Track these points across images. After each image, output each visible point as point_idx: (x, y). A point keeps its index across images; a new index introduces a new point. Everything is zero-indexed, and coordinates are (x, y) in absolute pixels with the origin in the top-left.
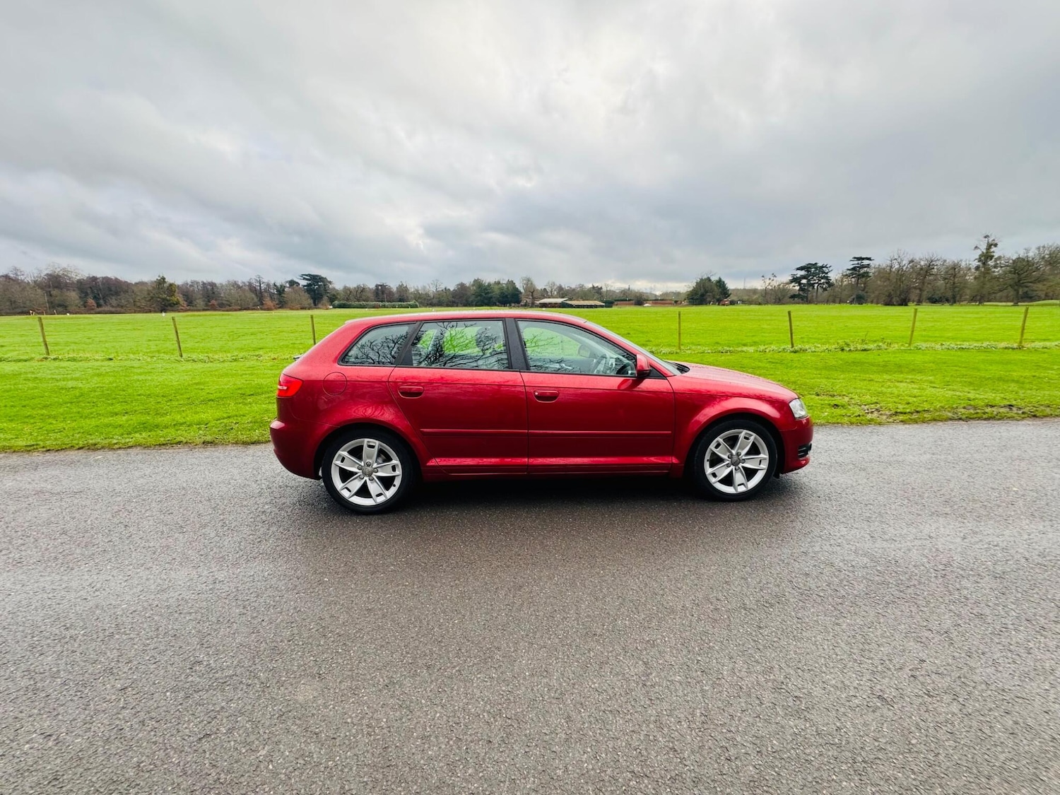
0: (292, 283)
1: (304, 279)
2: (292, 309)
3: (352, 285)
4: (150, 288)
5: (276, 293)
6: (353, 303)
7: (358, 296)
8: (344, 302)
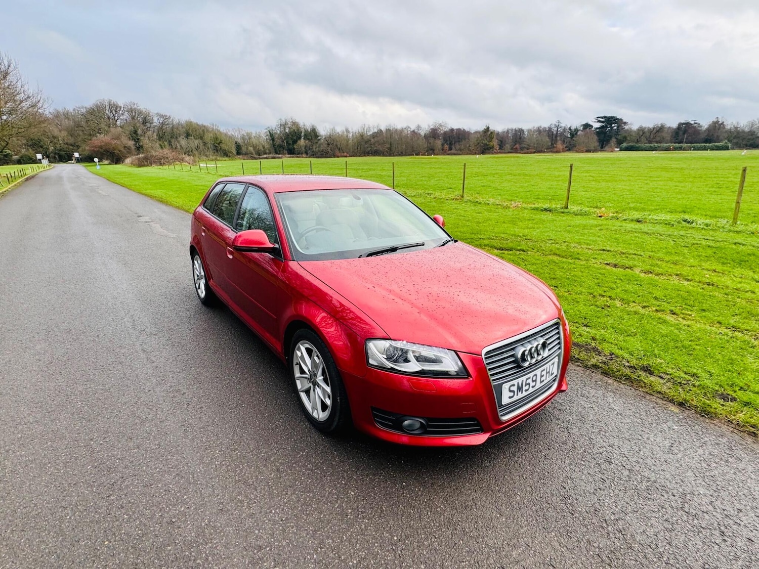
0: (587, 126)
4: (479, 136)
5: (569, 136)
6: (643, 145)
7: (652, 137)
8: (633, 144)
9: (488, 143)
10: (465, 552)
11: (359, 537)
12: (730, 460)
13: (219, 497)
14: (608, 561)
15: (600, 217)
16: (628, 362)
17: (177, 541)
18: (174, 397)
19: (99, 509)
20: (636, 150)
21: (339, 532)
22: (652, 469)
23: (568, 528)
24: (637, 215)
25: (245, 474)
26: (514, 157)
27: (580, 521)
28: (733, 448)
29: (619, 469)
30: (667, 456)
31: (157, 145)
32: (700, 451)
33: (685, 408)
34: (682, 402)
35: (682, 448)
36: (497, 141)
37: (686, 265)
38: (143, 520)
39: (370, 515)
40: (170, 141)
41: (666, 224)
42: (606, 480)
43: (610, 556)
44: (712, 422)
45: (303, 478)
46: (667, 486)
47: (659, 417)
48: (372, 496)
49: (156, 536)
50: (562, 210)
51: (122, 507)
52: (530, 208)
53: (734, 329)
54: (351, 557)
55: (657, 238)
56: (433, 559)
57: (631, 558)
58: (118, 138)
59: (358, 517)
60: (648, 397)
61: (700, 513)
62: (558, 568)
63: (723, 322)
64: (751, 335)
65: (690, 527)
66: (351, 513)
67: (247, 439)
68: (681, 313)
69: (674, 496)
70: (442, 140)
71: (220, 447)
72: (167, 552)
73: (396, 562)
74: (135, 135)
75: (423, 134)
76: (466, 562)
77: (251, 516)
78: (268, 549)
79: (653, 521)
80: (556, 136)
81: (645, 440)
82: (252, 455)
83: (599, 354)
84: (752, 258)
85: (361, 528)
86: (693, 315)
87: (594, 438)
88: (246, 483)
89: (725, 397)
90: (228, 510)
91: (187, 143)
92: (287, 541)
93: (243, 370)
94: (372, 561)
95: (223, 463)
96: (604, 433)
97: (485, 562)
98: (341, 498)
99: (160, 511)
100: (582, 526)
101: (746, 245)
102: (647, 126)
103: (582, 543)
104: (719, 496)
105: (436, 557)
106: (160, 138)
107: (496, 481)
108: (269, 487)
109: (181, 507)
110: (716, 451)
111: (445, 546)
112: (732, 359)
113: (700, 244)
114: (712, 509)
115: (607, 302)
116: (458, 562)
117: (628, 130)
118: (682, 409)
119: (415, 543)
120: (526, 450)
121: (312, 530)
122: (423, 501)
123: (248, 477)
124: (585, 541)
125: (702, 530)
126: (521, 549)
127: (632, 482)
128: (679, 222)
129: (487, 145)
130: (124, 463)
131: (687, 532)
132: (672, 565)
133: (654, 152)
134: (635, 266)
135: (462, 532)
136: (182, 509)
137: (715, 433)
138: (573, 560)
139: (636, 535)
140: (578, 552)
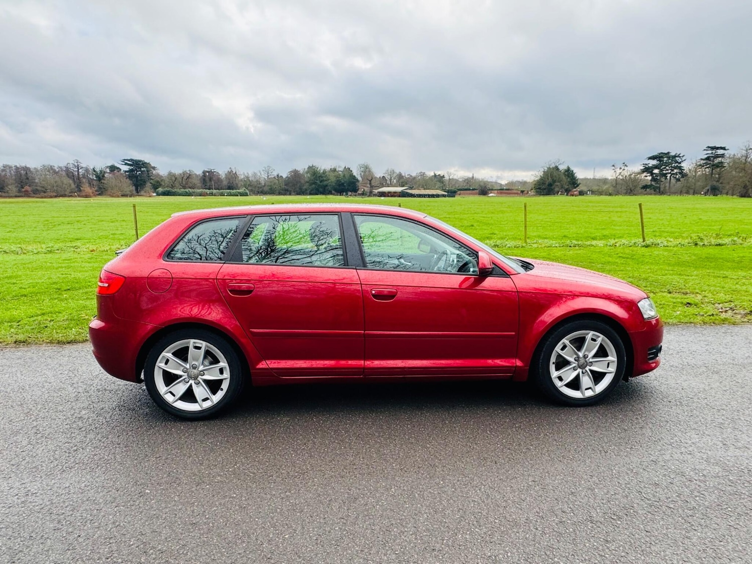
0: (113, 168)
1: (126, 164)
2: (112, 196)
3: (178, 171)
5: (95, 178)
6: (178, 190)
8: (169, 189)
20: (174, 195)
26: (27, 202)
80: (79, 178)
117: (158, 175)
133: (191, 197)
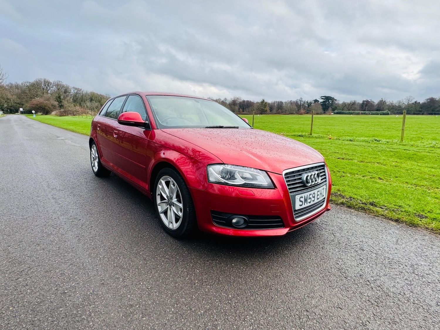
0: (316, 101)
4: (259, 105)
5: (307, 106)
6: (345, 112)
7: (350, 107)
8: (340, 111)
9: (264, 109)
10: (280, 303)
11: (204, 297)
12: (433, 247)
13: (101, 276)
14: (376, 304)
15: (330, 139)
16: (361, 201)
17: (68, 305)
18: (73, 221)
19: (8, 287)
20: (342, 114)
21: (190, 294)
22: (389, 253)
23: (346, 286)
24: (349, 138)
25: (121, 263)
26: (278, 116)
27: (352, 282)
28: (433, 241)
29: (370, 253)
30: (396, 246)
31: (72, 105)
32: (415, 243)
33: (399, 222)
34: (397, 220)
35: (404, 242)
36: (268, 107)
37: (381, 160)
38: (42, 293)
39: (211, 283)
40: (80, 103)
41: (366, 142)
42: (363, 259)
43: (376, 301)
44: (417, 229)
45: (163, 264)
46: (401, 261)
47: (386, 227)
48: (212, 272)
49: (51, 302)
50: (309, 136)
51: (27, 285)
52: (291, 135)
53: (416, 186)
54: (199, 309)
55: (363, 147)
56: (258, 307)
57: (390, 301)
58: (48, 100)
59: (203, 284)
60: (376, 218)
61: (425, 275)
62: (344, 309)
63: (409, 182)
64: (426, 188)
65: (422, 283)
66: (198, 282)
67: (123, 243)
68: (385, 178)
69: (406, 266)
70: (238, 106)
71: (104, 247)
72: (59, 312)
73: (232, 310)
74: (59, 99)
75: (228, 103)
76: (281, 308)
77: (125, 286)
78: (137, 306)
79: (398, 280)
80: (300, 106)
81: (381, 238)
82: (127, 252)
83: (343, 197)
84: (415, 156)
85: (205, 291)
86: (391, 180)
87: (350, 238)
88: (122, 267)
89: (421, 217)
90: (108, 284)
91: (90, 105)
92: (152, 301)
93: (122, 207)
94: (214, 311)
95: (106, 257)
96: (355, 236)
97: (294, 307)
98: (190, 274)
99: (56, 286)
100: (354, 284)
101: (410, 150)
102: (347, 102)
103: (357, 294)
104: (433, 265)
105: (260, 306)
106: (75, 101)
107: (294, 261)
108: (138, 270)
109: (73, 283)
110: (424, 243)
111: (266, 299)
112: (419, 199)
113: (386, 150)
114: (432, 273)
115: (342, 174)
116: (276, 308)
117: (337, 104)
118: (398, 223)
119: (244, 298)
120: (309, 245)
121: (170, 294)
122: (247, 274)
123: (123, 264)
124: (358, 293)
125: (430, 284)
126: (318, 299)
127: (379, 260)
128: (373, 141)
129: (263, 110)
130: (32, 259)
131: (420, 285)
132: (417, 304)
133: (351, 115)
134: (354, 159)
135: (276, 291)
136: (73, 285)
137: (420, 234)
138: (353, 304)
139: (390, 288)
140: (355, 299)
